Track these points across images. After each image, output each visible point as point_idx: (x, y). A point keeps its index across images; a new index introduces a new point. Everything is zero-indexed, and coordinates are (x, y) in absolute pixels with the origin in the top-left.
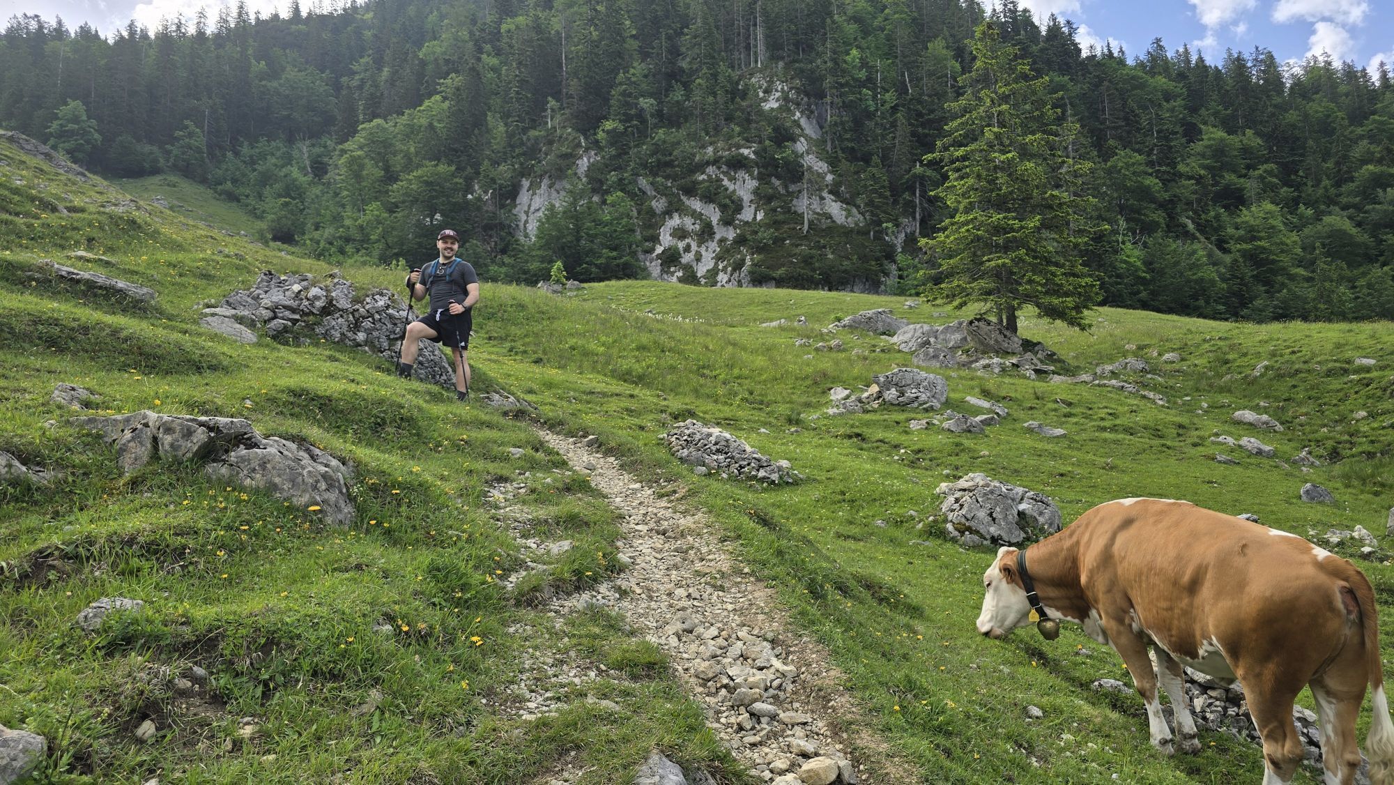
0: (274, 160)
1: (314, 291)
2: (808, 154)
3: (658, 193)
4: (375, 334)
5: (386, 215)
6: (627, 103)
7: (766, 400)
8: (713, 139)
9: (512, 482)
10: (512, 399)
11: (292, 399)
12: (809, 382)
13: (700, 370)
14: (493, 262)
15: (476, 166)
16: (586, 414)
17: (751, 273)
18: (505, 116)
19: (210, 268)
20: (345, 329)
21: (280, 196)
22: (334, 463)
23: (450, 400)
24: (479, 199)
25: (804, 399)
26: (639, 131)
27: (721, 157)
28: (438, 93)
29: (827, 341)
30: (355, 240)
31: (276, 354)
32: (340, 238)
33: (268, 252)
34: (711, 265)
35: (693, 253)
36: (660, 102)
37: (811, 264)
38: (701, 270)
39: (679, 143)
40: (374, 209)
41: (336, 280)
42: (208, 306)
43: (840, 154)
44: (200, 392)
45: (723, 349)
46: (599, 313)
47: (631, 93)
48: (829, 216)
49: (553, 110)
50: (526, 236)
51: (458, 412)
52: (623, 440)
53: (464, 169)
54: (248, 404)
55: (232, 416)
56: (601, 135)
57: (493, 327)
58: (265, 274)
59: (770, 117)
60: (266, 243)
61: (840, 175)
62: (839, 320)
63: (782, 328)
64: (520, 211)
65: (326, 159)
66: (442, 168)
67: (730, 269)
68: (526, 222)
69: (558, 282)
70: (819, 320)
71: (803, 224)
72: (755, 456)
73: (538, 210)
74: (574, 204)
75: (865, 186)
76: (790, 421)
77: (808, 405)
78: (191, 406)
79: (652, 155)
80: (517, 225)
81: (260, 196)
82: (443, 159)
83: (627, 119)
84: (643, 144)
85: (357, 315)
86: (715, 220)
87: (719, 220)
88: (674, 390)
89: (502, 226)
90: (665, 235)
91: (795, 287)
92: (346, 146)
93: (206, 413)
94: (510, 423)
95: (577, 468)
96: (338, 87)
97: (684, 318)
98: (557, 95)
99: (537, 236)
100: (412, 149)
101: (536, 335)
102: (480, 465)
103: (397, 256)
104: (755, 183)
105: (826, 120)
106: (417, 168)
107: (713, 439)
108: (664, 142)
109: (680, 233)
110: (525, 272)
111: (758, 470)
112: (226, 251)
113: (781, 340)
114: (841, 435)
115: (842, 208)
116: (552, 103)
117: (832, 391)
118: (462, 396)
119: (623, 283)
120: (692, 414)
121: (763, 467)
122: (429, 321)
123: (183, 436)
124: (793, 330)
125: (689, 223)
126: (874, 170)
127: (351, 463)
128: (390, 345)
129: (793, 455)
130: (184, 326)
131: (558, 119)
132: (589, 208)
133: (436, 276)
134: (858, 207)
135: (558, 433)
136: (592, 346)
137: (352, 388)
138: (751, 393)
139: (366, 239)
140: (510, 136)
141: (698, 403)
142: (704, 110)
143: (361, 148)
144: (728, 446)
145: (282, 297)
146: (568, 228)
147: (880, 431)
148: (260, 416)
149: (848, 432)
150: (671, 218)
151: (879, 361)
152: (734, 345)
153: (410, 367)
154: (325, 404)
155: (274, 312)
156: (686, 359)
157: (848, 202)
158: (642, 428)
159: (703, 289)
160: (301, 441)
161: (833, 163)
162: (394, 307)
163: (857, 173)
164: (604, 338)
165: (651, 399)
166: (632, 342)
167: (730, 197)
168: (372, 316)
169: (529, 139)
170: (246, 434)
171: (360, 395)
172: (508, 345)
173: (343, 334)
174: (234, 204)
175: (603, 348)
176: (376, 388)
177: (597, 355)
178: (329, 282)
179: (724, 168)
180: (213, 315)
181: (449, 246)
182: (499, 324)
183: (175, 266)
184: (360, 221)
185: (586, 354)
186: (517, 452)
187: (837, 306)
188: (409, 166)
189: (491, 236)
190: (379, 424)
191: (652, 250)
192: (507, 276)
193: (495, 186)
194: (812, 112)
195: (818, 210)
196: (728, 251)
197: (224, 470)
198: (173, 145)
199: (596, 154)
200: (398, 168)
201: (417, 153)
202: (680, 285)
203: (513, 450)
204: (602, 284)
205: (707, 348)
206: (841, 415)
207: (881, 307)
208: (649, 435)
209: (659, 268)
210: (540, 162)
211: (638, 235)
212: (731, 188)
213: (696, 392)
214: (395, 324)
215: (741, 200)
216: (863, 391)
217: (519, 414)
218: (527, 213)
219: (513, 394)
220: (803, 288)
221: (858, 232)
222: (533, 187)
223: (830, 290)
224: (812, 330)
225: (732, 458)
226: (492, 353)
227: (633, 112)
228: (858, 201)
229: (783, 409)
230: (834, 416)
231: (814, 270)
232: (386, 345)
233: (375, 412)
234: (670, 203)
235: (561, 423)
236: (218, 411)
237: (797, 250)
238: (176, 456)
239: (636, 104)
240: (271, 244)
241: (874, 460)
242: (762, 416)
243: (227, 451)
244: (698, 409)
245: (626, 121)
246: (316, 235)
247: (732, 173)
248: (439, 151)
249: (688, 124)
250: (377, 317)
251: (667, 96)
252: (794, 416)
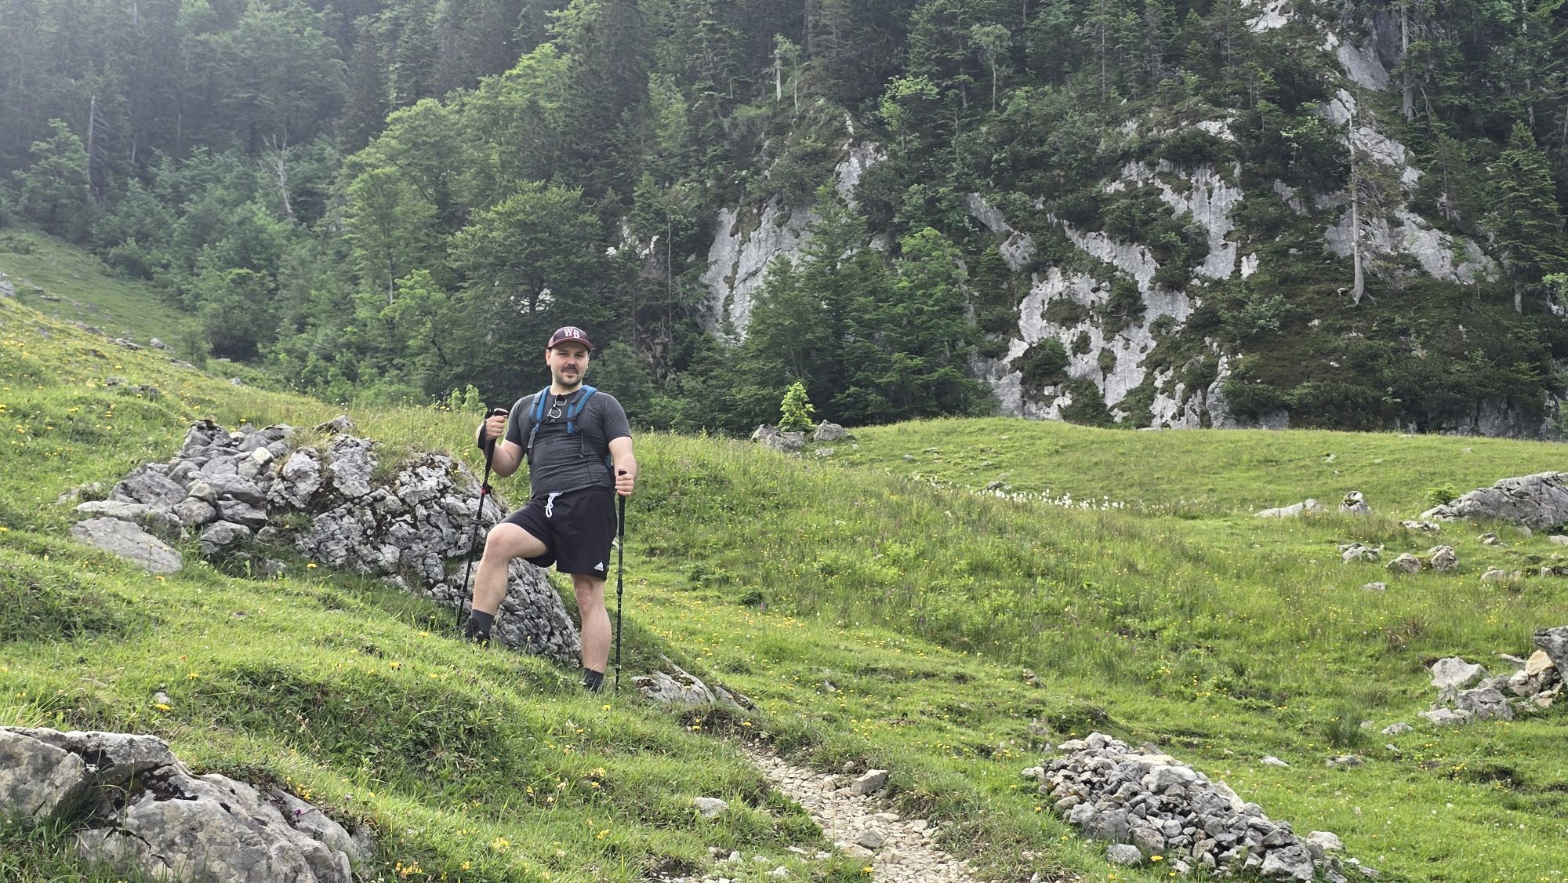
0: (220, 192)
1: (297, 461)
2: (1358, 124)
3: (1015, 226)
4: (418, 547)
5: (440, 296)
6: (945, 39)
7: (1275, 688)
8: (1137, 103)
9: (700, 873)
10: (699, 685)
11: (248, 691)
12: (1378, 646)
13: (1117, 619)
14: (659, 386)
15: (625, 186)
16: (858, 718)
17: (1231, 395)
18: (686, 79)
19: (93, 417)
20: (356, 537)
21: (230, 264)
22: (333, 829)
23: (570, 690)
24: (631, 256)
25: (1368, 685)
26: (972, 96)
27: (1157, 142)
28: (547, 39)
29: (1419, 548)
30: (376, 350)
31: (217, 594)
32: (348, 345)
33: (204, 381)
34: (1137, 379)
35: (1096, 353)
36: (1019, 31)
37: (1373, 370)
38: (1114, 391)
39: (1060, 116)
40: (416, 284)
41: (340, 437)
42: (88, 497)
43: (1435, 123)
44: (68, 677)
45: (1169, 568)
46: (886, 492)
47: (954, 16)
48: (1412, 262)
49: (786, 61)
50: (729, 329)
51: (586, 716)
52: (944, 781)
53: (599, 194)
54: (162, 700)
55: (130, 730)
56: (888, 109)
57: (659, 528)
58: (200, 428)
59: (1268, 50)
60: (200, 363)
61: (1435, 170)
62: (1446, 499)
63: (1310, 521)
64: (715, 277)
65: (322, 186)
66: (556, 194)
67: (1181, 387)
68: (729, 300)
69: (795, 425)
70: (1397, 501)
71: (1351, 280)
72: (1254, 820)
73: (754, 274)
74: (831, 257)
75: (1498, 192)
76: (1335, 738)
77: (1378, 700)
78: (50, 706)
79: (999, 146)
80: (710, 308)
81: (191, 266)
82: (557, 176)
83: (947, 70)
84: (981, 122)
85: (381, 510)
86: (1144, 280)
87: (1154, 281)
88: (1058, 664)
89: (677, 311)
90: (1030, 316)
91: (1336, 425)
92: (362, 156)
93: (79, 721)
94: (697, 739)
95: (841, 844)
96: (347, 37)
97: (1076, 499)
98: (794, 30)
99: (752, 330)
100: (495, 158)
101: (749, 542)
102: (632, 835)
103: (461, 380)
104: (1236, 195)
105: (1399, 48)
106: (504, 196)
107: (1151, 780)
108: (1028, 115)
109: (1065, 312)
110: (725, 408)
111: (1262, 855)
112: (124, 381)
113: (1309, 547)
114: (1461, 773)
115: (1442, 243)
116: (784, 46)
117: (1437, 667)
118: (594, 681)
119: (937, 424)
120: (1100, 721)
121: (1273, 847)
122: (529, 520)
123: (36, 771)
124: (1335, 523)
125: (1083, 287)
126: (1518, 155)
127: (366, 830)
128: (447, 572)
129: (1346, 820)
130: (41, 540)
131: (797, 77)
132: (863, 265)
133: (546, 423)
134: (1481, 240)
135: (799, 764)
136: (871, 565)
137: (370, 665)
138: (1240, 671)
139: (398, 348)
140: (696, 120)
141: (1114, 693)
142: (1116, 41)
143: (392, 159)
144: (1187, 798)
145: (231, 475)
146: (818, 310)
147: (1558, 762)
148: (185, 729)
149: (1480, 765)
150: (1044, 278)
151: (1550, 595)
152: (1197, 559)
153: (488, 619)
154: (315, 702)
155: (216, 506)
156: (1083, 592)
157: (1457, 228)
158: (985, 752)
159: (1121, 434)
160: (265, 781)
161: (1418, 143)
162: (456, 492)
163: (1476, 162)
164: (895, 548)
165: (1005, 685)
166: (960, 554)
167: (1177, 228)
168: (411, 510)
169: (735, 125)
170: (157, 766)
171: (386, 681)
172: (689, 565)
173: (351, 550)
174: (140, 284)
175: (893, 571)
176: (419, 665)
177: (881, 584)
178: (326, 441)
179: (1164, 165)
180: (97, 515)
181: (572, 360)
182: (671, 520)
183: (25, 416)
184: (387, 310)
185: (858, 582)
186: (711, 806)
187: (1441, 467)
188: (487, 194)
189: (654, 333)
190: (423, 743)
191: (1002, 350)
192: (687, 416)
193: (663, 227)
194: (1365, 33)
195: (1387, 250)
196: (1175, 346)
197: (113, 845)
198: (27, 170)
199: (877, 150)
200: (466, 197)
201: (504, 166)
202: (1067, 426)
203: (703, 802)
204: (892, 429)
205: (1132, 567)
206: (1460, 723)
207: (1548, 467)
208: (1004, 768)
209: (1017, 390)
210: (758, 172)
211: (970, 320)
212: (1181, 207)
213: (1108, 667)
214: (458, 527)
215: (1203, 232)
216: (1511, 666)
217: (716, 721)
218: (730, 281)
219: (702, 675)
220: (1356, 426)
221: (1485, 297)
222: (744, 226)
223: (1421, 430)
224: (1382, 523)
225: (1199, 825)
226: (656, 584)
227: (958, 55)
228: (1483, 226)
229: (1318, 710)
230: (1444, 726)
231: (1381, 385)
232: (438, 571)
233: (415, 717)
234: (1042, 247)
235: (806, 740)
236: (103, 718)
237: (1340, 342)
238: (19, 814)
239: (965, 39)
240: (211, 362)
241: (1547, 832)
242: (1268, 727)
243: (119, 804)
244: (1113, 709)
245: (942, 76)
246: (300, 341)
247: (1183, 176)
248: (550, 159)
249: (1080, 76)
250: (421, 511)
251: (1032, 16)
252: (1345, 727)
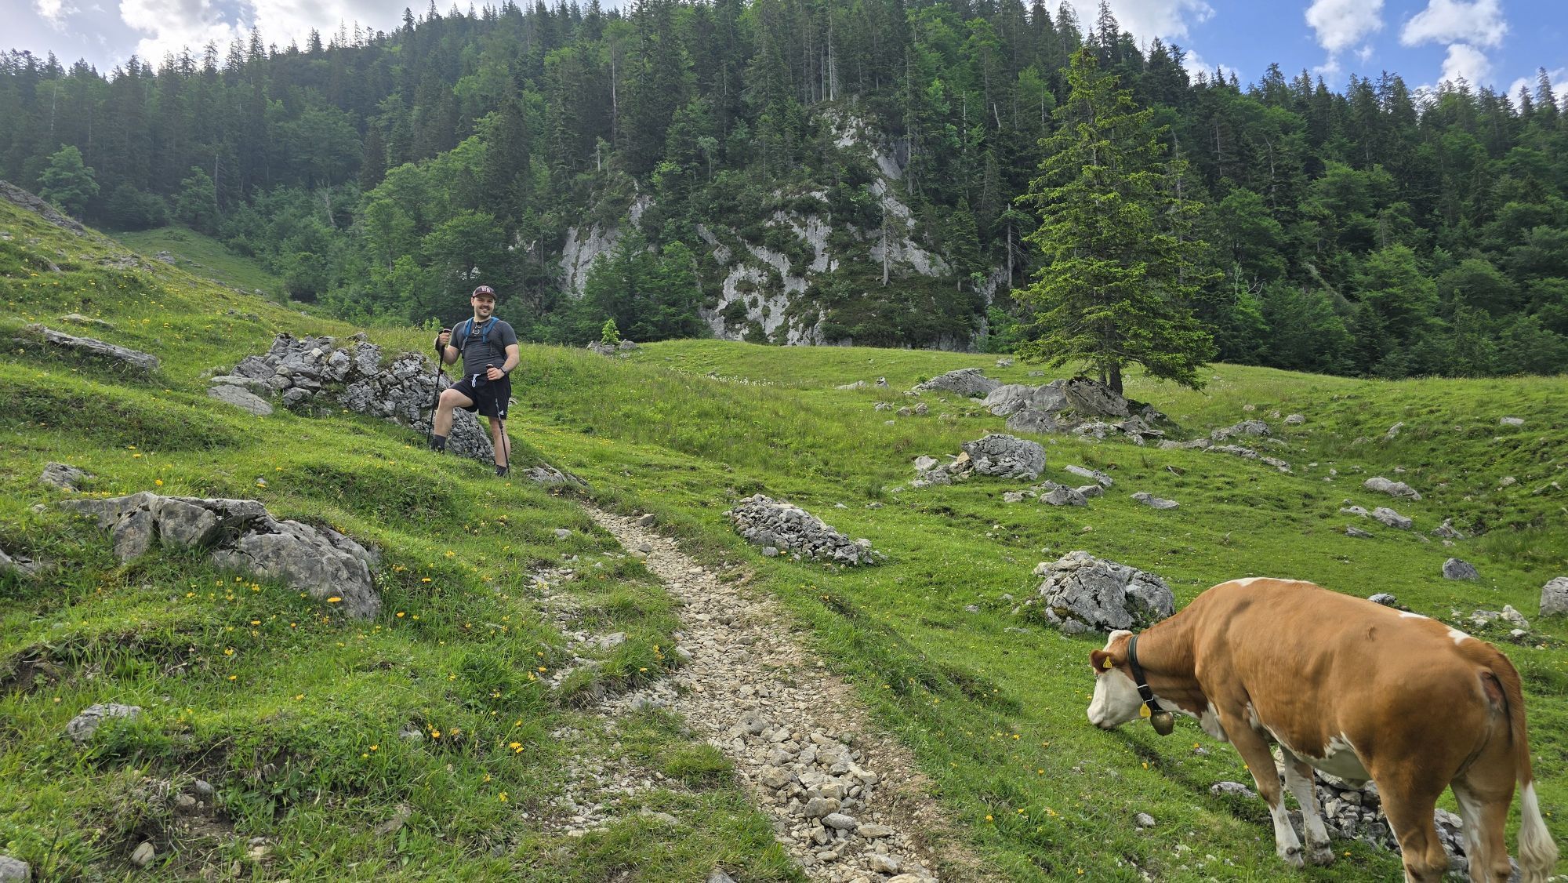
0: (292, 210)
1: (337, 356)
2: (887, 196)
3: (721, 241)
4: (405, 402)
5: (418, 269)
6: (685, 143)
7: (843, 471)
8: (781, 181)
9: (557, 567)
10: (558, 473)
11: (310, 477)
12: (890, 451)
13: (769, 438)
14: (537, 319)
15: (518, 214)
16: (641, 489)
17: (825, 329)
18: (550, 158)
19: (220, 331)
20: (371, 397)
21: (299, 249)
22: (357, 548)
23: (488, 476)
24: (521, 250)
25: (885, 470)
26: (699, 174)
27: (791, 201)
28: (474, 133)
29: (910, 404)
30: (383, 298)
31: (293, 426)
32: (367, 295)
33: (286, 313)
34: (780, 321)
35: (761, 308)
36: (722, 141)
37: (891, 318)
38: (770, 327)
39: (743, 186)
40: (404, 263)
41: (360, 343)
42: (218, 374)
43: (923, 196)
44: (208, 470)
45: (794, 414)
46: (656, 376)
47: (689, 132)
48: (911, 266)
49: (602, 151)
50: (574, 291)
51: (497, 489)
52: (682, 518)
53: (504, 218)
54: (261, 482)
55: (243, 498)
56: (656, 178)
57: (538, 393)
58: (282, 338)
59: (843, 157)
60: (284, 303)
61: (923, 220)
62: (923, 381)
63: (860, 391)
64: (567, 263)
65: (350, 209)
66: (480, 217)
67: (801, 325)
68: (574, 275)
69: (610, 341)
70: (901, 382)
71: (882, 274)
72: (831, 534)
73: (587, 262)
74: (627, 255)
75: (951, 232)
76: (870, 494)
77: (890, 476)
78: (197, 486)
79: (713, 200)
80: (564, 280)
81: (277, 250)
82: (481, 207)
83: (685, 160)
84: (703, 187)
85: (384, 382)
86: (784, 272)
87: (789, 272)
88: (741, 461)
89: (547, 281)
90: (729, 288)
91: (874, 345)
92: (373, 193)
93: (213, 494)
94: (556, 500)
95: (631, 550)
96: (363, 128)
97: (751, 380)
98: (607, 135)
99: (587, 291)
100: (447, 196)
101: (586, 401)
102: (522, 548)
103: (430, 315)
104: (828, 230)
105: (907, 159)
106: (452, 217)
107: (783, 516)
108: (727, 185)
109: (746, 287)
110: (573, 332)
111: (834, 550)
112: (239, 311)
113: (859, 404)
114: (927, 510)
115: (925, 257)
116: (602, 143)
117: (917, 460)
118: (502, 471)
119: (682, 342)
120: (760, 488)
121: (839, 546)
122: (464, 387)
123: (188, 520)
124: (873, 392)
125: (755, 274)
126: (961, 214)
127: (376, 548)
128: (421, 415)
129: (874, 533)
130: (191, 397)
131: (608, 160)
132: (644, 259)
133: (471, 337)
134: (943, 255)
135: (609, 512)
136: (648, 413)
137: (379, 463)
138: (826, 464)
139: (395, 297)
140: (556, 180)
141: (768, 474)
142: (771, 149)
143: (389, 195)
144: (800, 524)
145: (300, 363)
146: (621, 282)
147: (970, 504)
148: (275, 497)
149: (935, 506)
150: (735, 269)
151: (969, 426)
152: (807, 410)
153: (443, 439)
154: (348, 482)
155: (291, 379)
156: (753, 426)
157: (932, 249)
158: (704, 504)
159: (772, 348)
160: (319, 523)
161: (915, 206)
162: (425, 373)
163: (942, 217)
164: (661, 404)
165: (715, 472)
166: (693, 408)
167: (801, 246)
168: (401, 383)
169: (576, 184)
170: (257, 517)
171: (387, 472)
172: (554, 413)
173: (368, 403)
174: (248, 259)
175: (660, 416)
176: (405, 463)
177: (654, 423)
178: (352, 345)
179: (794, 213)
180: (223, 383)
181: (486, 304)
182: (544, 389)
183: (180, 329)
184: (388, 276)
185: (642, 421)
186: (563, 533)
187: (922, 365)
188: (442, 216)
189: (534, 292)
190: (408, 504)
191: (715, 305)
192: (553, 336)
193: (538, 236)
194: (891, 150)
195: (899, 259)
196: (799, 305)
197: (233, 558)
198: (179, 194)
199: (651, 200)
200: (431, 217)
201: (452, 201)
202: (746, 344)
203: (558, 531)
204: (659, 344)
205: (777, 414)
206: (927, 487)
207: (971, 366)
208: (713, 512)
209: (722, 326)
210: (588, 209)
211: (699, 289)
212: (802, 235)
213: (765, 463)
214: (427, 392)
215: (813, 248)
216: (951, 460)
217: (566, 491)
218: (575, 266)
219: (560, 468)
220: (883, 346)
221: (944, 283)
222: (582, 237)
223: (913, 348)
224: (894, 392)
225: (805, 536)
226: (537, 422)
227: (692, 152)
228: (944, 249)
229: (862, 481)
230: (920, 488)
231: (895, 326)
232: (416, 415)
233: (403, 490)
234: (734, 253)
235: (613, 500)
236: (228, 492)
237: (877, 304)
238: (178, 543)
239: (695, 144)
240: (290, 303)
241: (965, 537)
242: (839, 490)
243: (236, 537)
244: (767, 482)
245: (683, 162)
246: (340, 292)
247: (803, 219)
248: (476, 197)
249: (753, 166)
250: (407, 383)
251: (728, 134)
252: (874, 489)
